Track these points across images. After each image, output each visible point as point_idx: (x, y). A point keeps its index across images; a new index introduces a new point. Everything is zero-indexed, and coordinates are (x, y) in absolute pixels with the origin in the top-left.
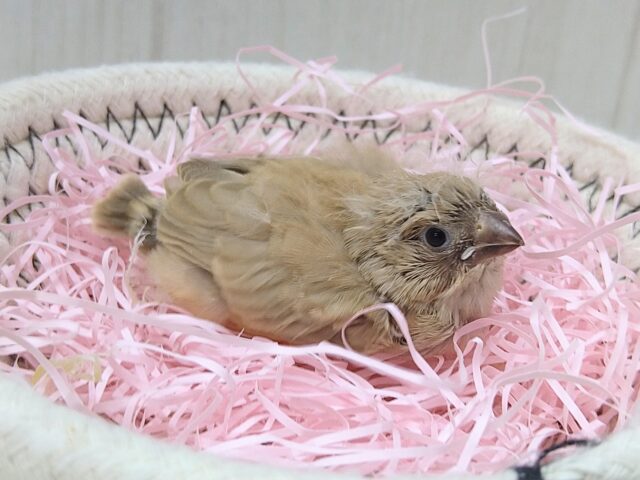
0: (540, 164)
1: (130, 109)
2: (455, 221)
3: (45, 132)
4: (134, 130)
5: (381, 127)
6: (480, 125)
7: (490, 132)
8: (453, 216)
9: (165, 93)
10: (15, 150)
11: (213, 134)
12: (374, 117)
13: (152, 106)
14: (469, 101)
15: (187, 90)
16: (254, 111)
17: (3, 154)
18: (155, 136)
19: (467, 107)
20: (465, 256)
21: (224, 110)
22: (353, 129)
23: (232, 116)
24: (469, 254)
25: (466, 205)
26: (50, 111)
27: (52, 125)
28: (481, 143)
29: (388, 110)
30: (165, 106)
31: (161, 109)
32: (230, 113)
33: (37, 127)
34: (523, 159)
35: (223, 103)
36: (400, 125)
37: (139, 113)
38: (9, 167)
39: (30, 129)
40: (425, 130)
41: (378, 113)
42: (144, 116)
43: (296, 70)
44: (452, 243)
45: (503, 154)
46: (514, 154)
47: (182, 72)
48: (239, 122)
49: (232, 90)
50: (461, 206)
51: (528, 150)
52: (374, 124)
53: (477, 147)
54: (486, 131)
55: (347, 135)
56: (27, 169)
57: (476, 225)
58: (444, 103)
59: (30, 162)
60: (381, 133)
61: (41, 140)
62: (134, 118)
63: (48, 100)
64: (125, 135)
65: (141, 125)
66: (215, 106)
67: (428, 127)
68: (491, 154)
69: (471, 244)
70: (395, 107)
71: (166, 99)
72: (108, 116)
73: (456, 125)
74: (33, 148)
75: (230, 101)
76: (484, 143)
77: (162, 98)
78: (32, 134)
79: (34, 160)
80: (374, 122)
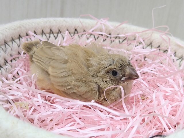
0: (166, 52)
1: (49, 31)
2: (120, 69)
3: (24, 36)
4: (50, 37)
5: (121, 38)
6: (149, 39)
7: (152, 41)
8: (120, 68)
9: (59, 27)
10: (15, 41)
11: (72, 39)
12: (119, 36)
13: (55, 30)
14: (147, 32)
15: (66, 26)
16: (85, 33)
17: (11, 42)
18: (56, 38)
19: (146, 34)
20: (122, 79)
21: (76, 32)
22: (113, 39)
23: (78, 34)
24: (123, 79)
25: (124, 65)
26: (26, 31)
27: (26, 35)
28: (150, 44)
29: (123, 34)
30: (59, 30)
31: (58, 31)
32: (78, 33)
33: (22, 35)
34: (161, 50)
35: (76, 30)
36: (126, 38)
37: (51, 32)
38: (12, 46)
39: (19, 35)
40: (134, 40)
41: (120, 35)
42: (53, 33)
43: (97, 21)
44: (119, 75)
45: (155, 48)
46: (159, 48)
47: (64, 21)
48: (80, 36)
49: (78, 26)
50: (122, 65)
51: (163, 47)
52: (119, 38)
53: (148, 46)
54: (151, 41)
55: (111, 41)
56: (18, 47)
57: (126, 71)
58: (140, 32)
59: (19, 45)
60: (121, 40)
61: (22, 38)
62: (50, 33)
63: (25, 27)
64: (47, 38)
65: (52, 35)
66: (73, 31)
67: (135, 39)
68: (152, 48)
69: (124, 76)
70: (126, 33)
71: (59, 28)
72: (42, 33)
73: (143, 39)
74: (20, 41)
75: (78, 30)
76: (150, 45)
77: (58, 28)
78: (20, 37)
79: (20, 44)
80: (119, 37)
